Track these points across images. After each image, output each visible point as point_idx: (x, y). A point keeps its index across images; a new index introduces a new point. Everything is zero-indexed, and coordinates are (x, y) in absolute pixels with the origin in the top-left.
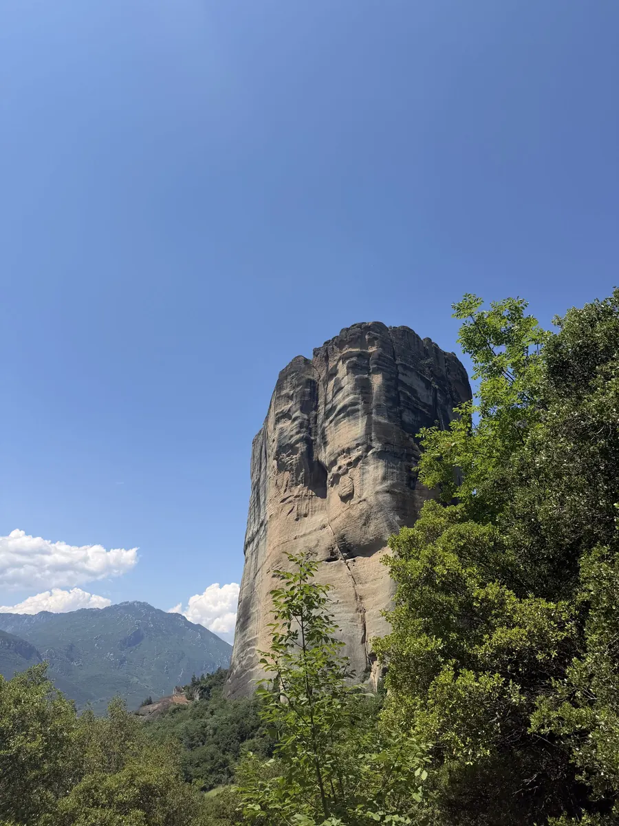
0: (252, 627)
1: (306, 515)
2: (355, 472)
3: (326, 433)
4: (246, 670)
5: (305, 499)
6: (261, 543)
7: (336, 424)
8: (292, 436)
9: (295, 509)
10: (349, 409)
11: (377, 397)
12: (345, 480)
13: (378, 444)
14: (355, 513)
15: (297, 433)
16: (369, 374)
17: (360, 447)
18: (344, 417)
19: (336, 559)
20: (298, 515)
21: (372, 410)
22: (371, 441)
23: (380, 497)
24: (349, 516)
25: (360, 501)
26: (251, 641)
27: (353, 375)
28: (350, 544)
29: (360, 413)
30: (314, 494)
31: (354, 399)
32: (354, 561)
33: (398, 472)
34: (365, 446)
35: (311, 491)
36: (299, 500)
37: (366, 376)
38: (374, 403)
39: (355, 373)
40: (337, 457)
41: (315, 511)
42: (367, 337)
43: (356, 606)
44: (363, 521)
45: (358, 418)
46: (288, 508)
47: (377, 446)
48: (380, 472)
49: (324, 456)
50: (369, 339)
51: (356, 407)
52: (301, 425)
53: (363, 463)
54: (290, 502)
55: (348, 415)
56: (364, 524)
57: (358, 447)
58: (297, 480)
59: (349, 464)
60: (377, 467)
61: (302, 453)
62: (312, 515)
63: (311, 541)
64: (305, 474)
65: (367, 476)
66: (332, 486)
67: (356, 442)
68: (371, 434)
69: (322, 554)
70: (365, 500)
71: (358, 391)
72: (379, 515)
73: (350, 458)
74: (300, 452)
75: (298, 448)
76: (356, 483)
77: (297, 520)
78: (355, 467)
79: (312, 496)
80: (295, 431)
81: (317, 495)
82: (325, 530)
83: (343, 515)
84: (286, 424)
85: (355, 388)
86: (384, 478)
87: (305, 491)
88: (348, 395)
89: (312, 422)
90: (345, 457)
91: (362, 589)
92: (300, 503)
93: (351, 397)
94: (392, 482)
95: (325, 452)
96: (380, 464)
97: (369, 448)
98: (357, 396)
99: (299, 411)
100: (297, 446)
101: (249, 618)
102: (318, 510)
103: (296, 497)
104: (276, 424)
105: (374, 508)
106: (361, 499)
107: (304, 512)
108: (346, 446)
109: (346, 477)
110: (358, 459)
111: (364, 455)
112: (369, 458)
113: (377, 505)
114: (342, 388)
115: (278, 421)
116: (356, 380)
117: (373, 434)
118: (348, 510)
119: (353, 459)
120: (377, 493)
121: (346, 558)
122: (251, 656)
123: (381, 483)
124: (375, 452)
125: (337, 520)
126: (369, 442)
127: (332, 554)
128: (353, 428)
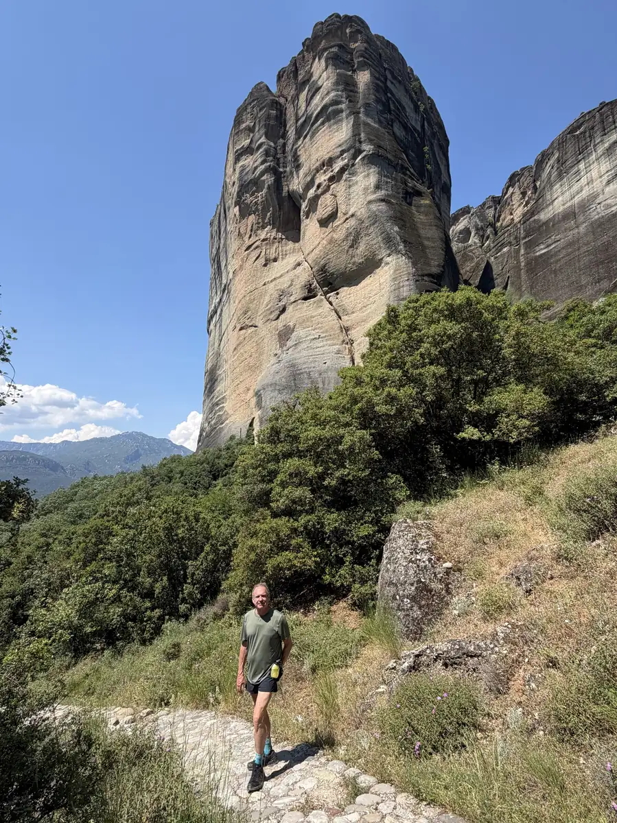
0: (220, 387)
1: (275, 260)
2: (339, 188)
3: (299, 153)
4: (216, 428)
5: (273, 243)
6: (224, 309)
7: (312, 137)
8: (256, 168)
9: (263, 254)
10: (331, 109)
11: (365, 95)
12: (326, 200)
13: (369, 146)
14: (340, 235)
15: (262, 163)
16: (354, 71)
17: (345, 155)
18: (323, 123)
19: (314, 296)
20: (266, 260)
21: (360, 108)
22: (360, 142)
23: (374, 207)
24: (331, 241)
25: (347, 219)
26: (219, 400)
27: (334, 68)
28: (332, 274)
29: (344, 114)
30: (283, 237)
31: (336, 96)
32: (337, 294)
33: (393, 183)
34: (352, 151)
35: (280, 234)
36: (267, 244)
37: (350, 73)
38: (361, 102)
39: (336, 66)
40: (315, 175)
41: (286, 255)
42: (348, 31)
43: (341, 338)
44: (349, 243)
45: (341, 120)
46: (254, 254)
47: (368, 148)
48: (373, 180)
49: (296, 184)
50: (350, 32)
51: (340, 106)
52: (267, 153)
53: (350, 174)
54: (256, 248)
55: (328, 119)
56: (352, 246)
57: (342, 155)
58: (263, 221)
59: (332, 179)
60: (368, 175)
61: (269, 187)
62: (283, 258)
63: (284, 283)
64: (273, 213)
65: (354, 188)
66: (307, 218)
67: (340, 149)
68: (360, 135)
69: (297, 292)
70: (352, 216)
71: (341, 87)
72: (372, 229)
73: (332, 171)
74: (266, 186)
75: (264, 181)
76: (340, 200)
77: (265, 265)
78: (339, 181)
79: (282, 239)
80: (260, 160)
81: (287, 238)
82: (301, 268)
83: (325, 242)
84: (248, 161)
85: (337, 83)
86: (378, 187)
87: (273, 234)
88: (328, 93)
89: (279, 151)
90: (325, 172)
91: (348, 320)
92: (268, 247)
93: (332, 94)
94: (386, 192)
95: (298, 177)
96: (372, 170)
97: (359, 152)
98: (340, 93)
99: (264, 137)
100: (263, 178)
101: (216, 380)
102: (290, 253)
103: (264, 240)
104: (235, 163)
105: (366, 221)
106: (348, 216)
107: (272, 257)
108: (327, 157)
109: (328, 195)
110: (343, 170)
111: (350, 164)
112: (357, 166)
113: (369, 217)
114: (320, 88)
115: (237, 159)
116: (338, 75)
117: (363, 135)
118: (331, 234)
119: (336, 170)
120: (370, 202)
121: (326, 293)
122: (221, 413)
123: (375, 193)
124: (366, 156)
125: (316, 251)
126: (357, 145)
127: (310, 290)
128: (336, 134)
